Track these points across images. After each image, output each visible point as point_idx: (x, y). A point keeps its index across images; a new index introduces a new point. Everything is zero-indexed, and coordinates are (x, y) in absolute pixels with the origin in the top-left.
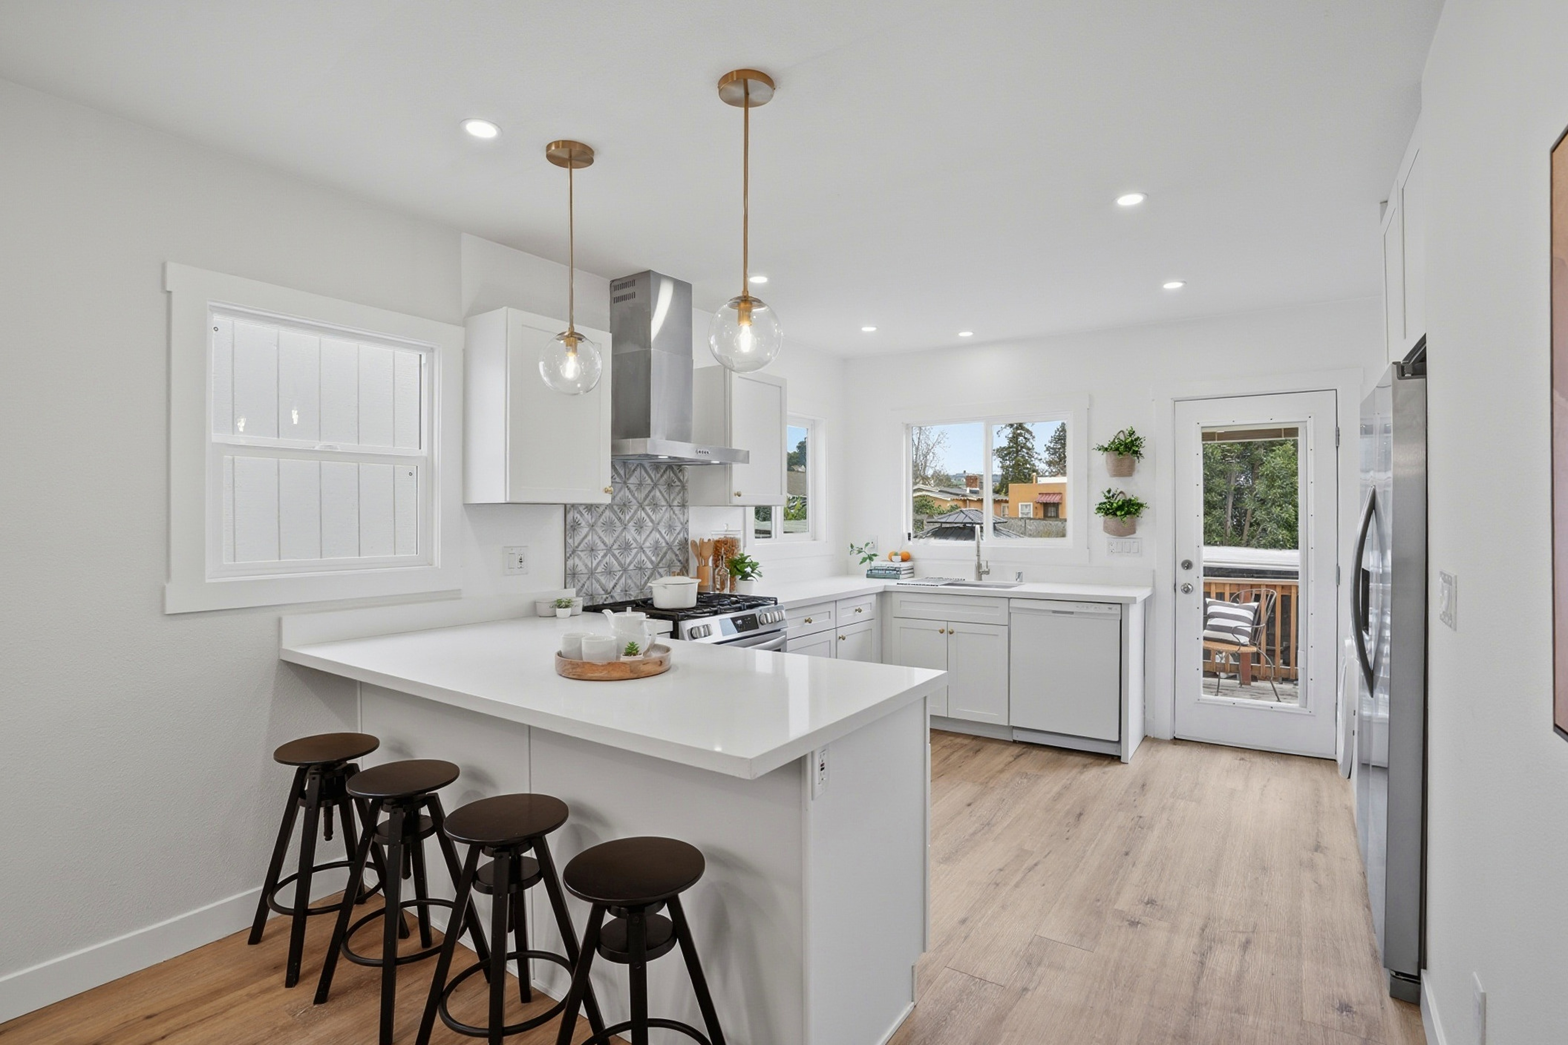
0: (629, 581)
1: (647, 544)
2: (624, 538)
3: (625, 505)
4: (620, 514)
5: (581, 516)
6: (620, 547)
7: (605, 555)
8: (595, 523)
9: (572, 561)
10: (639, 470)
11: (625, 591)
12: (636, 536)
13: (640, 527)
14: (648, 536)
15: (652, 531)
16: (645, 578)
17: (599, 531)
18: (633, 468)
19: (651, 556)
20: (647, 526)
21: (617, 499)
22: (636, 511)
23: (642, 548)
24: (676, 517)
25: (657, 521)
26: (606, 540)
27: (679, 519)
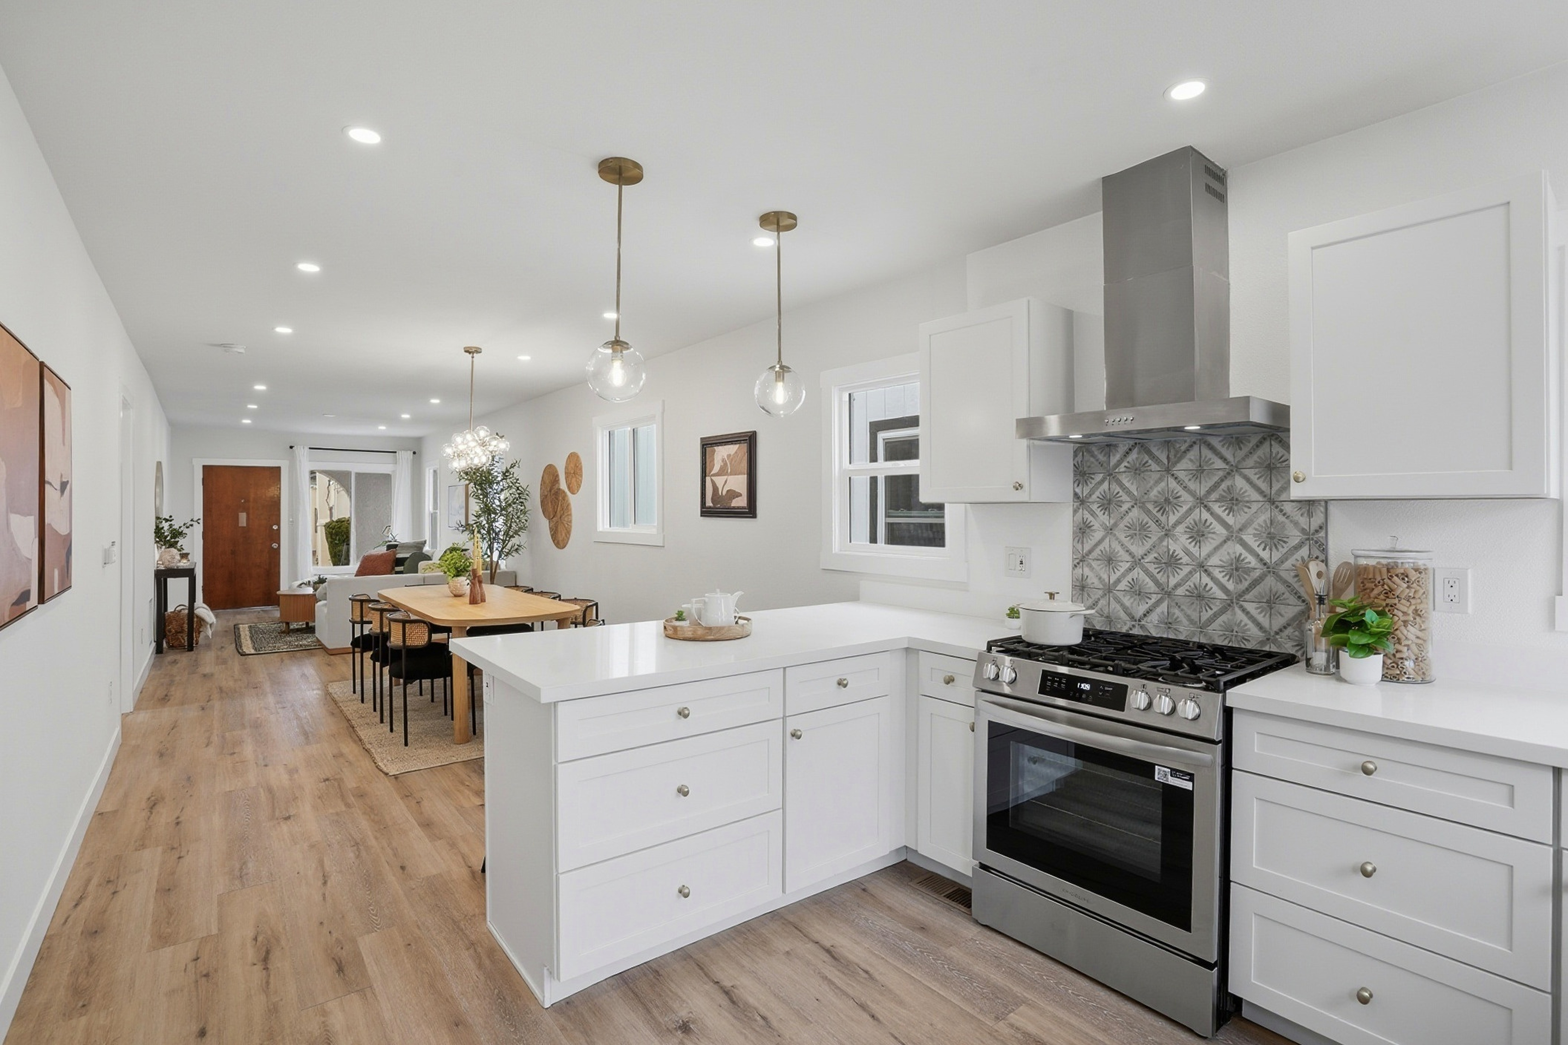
0: (1177, 612)
1: (1214, 561)
2: (1166, 550)
3: (1167, 500)
4: (1159, 515)
5: (1093, 516)
6: (1157, 561)
7: (1130, 570)
8: (1115, 525)
9: (1081, 569)
10: (1196, 447)
11: (1168, 624)
12: (1191, 547)
13: (1198, 534)
14: (1217, 549)
15: (1225, 542)
16: (1210, 612)
17: (1122, 536)
18: (1183, 448)
19: (1224, 581)
20: (1214, 533)
21: (1154, 493)
22: (1191, 510)
23: (1202, 567)
24: (1287, 521)
25: (1238, 526)
26: (1133, 549)
27: (1296, 524)
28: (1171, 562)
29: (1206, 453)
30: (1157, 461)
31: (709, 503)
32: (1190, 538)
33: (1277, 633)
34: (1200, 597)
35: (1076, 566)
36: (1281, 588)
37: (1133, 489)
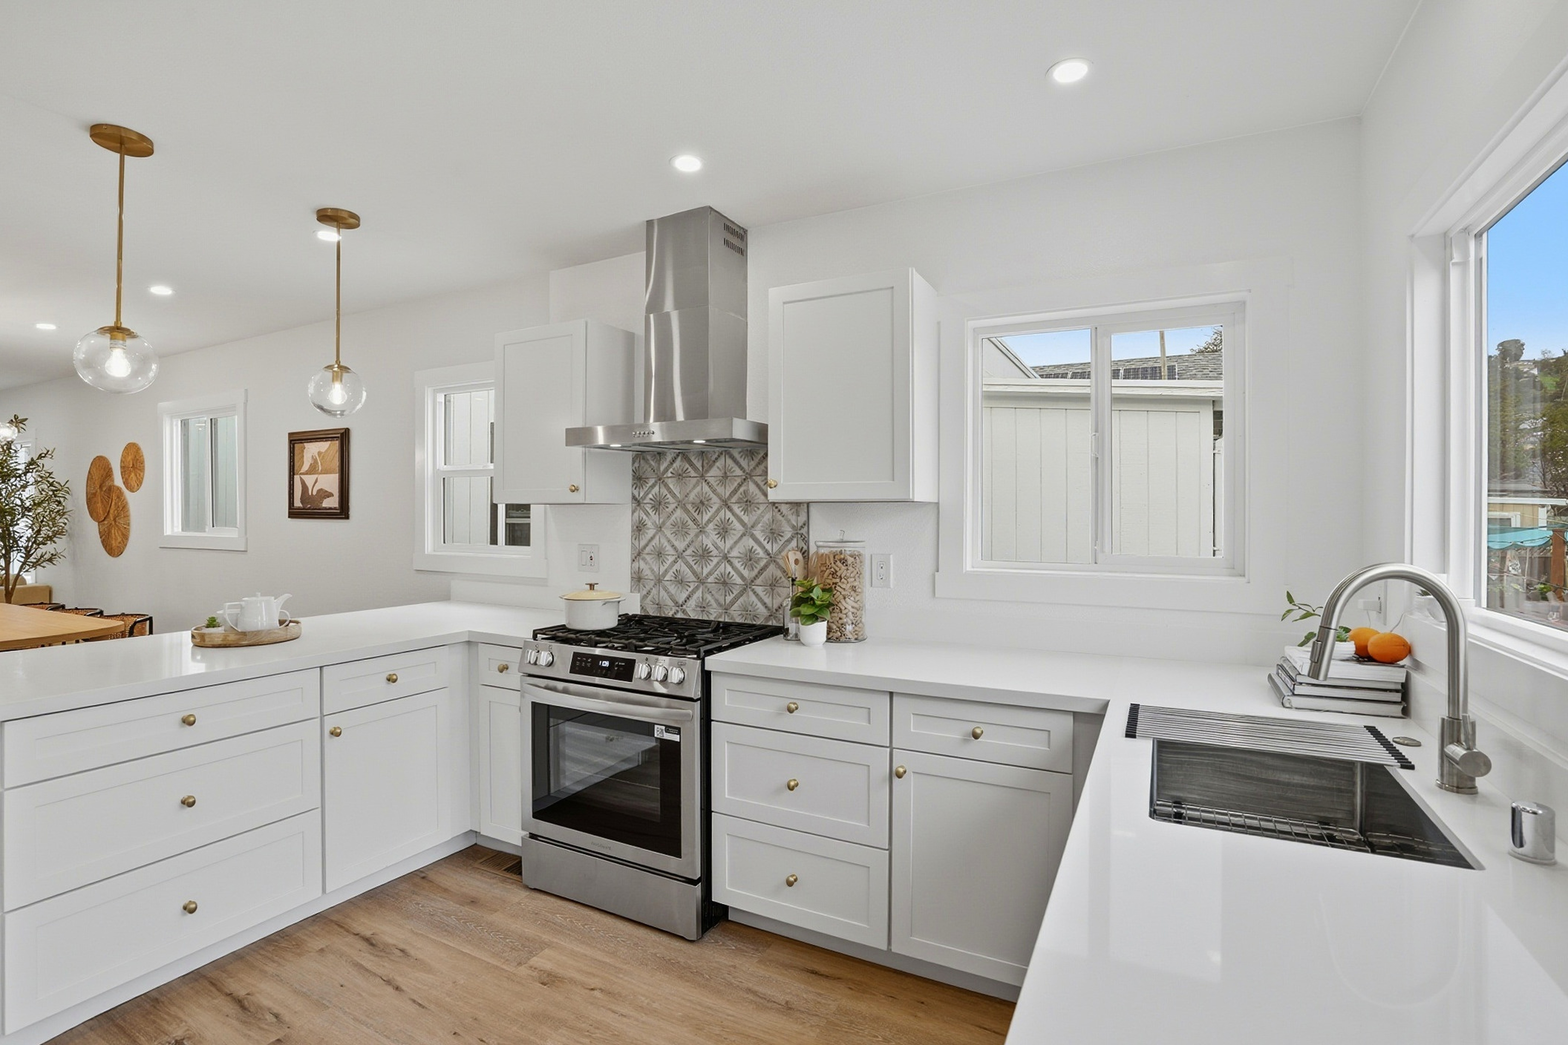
0: (709, 597)
1: (734, 553)
2: (701, 544)
3: (702, 502)
4: (695, 514)
5: (647, 516)
6: (695, 554)
7: (675, 562)
8: (664, 523)
9: (637, 563)
10: (723, 457)
11: (703, 608)
12: (718, 541)
13: (724, 531)
14: (736, 543)
15: (742, 536)
16: (732, 596)
17: (668, 533)
18: (713, 458)
19: (741, 568)
20: (734, 530)
21: (692, 496)
22: (718, 511)
23: (726, 558)
24: (783, 519)
25: (752, 523)
26: (676, 544)
27: (789, 521)
28: (704, 555)
29: (729, 462)
30: (695, 469)
31: (298, 503)
32: (718, 533)
33: (777, 610)
34: (725, 583)
35: (634, 561)
36: (779, 574)
37: (676, 492)
